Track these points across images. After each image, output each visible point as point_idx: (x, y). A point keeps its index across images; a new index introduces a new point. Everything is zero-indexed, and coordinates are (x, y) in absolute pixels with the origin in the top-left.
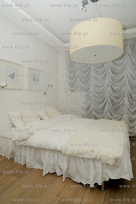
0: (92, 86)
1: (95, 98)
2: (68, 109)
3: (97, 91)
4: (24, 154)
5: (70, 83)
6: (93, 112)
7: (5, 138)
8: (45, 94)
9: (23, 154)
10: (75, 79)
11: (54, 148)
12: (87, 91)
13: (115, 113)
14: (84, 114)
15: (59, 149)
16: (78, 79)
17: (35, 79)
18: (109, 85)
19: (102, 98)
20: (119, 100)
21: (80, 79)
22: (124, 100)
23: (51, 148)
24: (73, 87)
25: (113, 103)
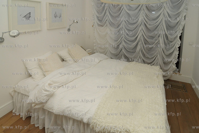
0: (124, 22)
1: (127, 36)
2: (95, 45)
3: (128, 28)
4: (43, 117)
5: (98, 17)
6: (123, 50)
7: (18, 93)
8: (69, 30)
9: (41, 117)
10: (103, 13)
11: (79, 119)
12: (118, 27)
13: (148, 54)
14: (113, 52)
15: (85, 121)
16: (108, 13)
17: (57, 16)
18: (143, 23)
19: (134, 36)
20: (153, 41)
21: (110, 13)
22: (159, 41)
23: (75, 118)
24: (101, 21)
25: (146, 42)
